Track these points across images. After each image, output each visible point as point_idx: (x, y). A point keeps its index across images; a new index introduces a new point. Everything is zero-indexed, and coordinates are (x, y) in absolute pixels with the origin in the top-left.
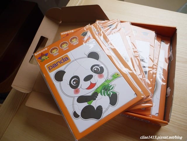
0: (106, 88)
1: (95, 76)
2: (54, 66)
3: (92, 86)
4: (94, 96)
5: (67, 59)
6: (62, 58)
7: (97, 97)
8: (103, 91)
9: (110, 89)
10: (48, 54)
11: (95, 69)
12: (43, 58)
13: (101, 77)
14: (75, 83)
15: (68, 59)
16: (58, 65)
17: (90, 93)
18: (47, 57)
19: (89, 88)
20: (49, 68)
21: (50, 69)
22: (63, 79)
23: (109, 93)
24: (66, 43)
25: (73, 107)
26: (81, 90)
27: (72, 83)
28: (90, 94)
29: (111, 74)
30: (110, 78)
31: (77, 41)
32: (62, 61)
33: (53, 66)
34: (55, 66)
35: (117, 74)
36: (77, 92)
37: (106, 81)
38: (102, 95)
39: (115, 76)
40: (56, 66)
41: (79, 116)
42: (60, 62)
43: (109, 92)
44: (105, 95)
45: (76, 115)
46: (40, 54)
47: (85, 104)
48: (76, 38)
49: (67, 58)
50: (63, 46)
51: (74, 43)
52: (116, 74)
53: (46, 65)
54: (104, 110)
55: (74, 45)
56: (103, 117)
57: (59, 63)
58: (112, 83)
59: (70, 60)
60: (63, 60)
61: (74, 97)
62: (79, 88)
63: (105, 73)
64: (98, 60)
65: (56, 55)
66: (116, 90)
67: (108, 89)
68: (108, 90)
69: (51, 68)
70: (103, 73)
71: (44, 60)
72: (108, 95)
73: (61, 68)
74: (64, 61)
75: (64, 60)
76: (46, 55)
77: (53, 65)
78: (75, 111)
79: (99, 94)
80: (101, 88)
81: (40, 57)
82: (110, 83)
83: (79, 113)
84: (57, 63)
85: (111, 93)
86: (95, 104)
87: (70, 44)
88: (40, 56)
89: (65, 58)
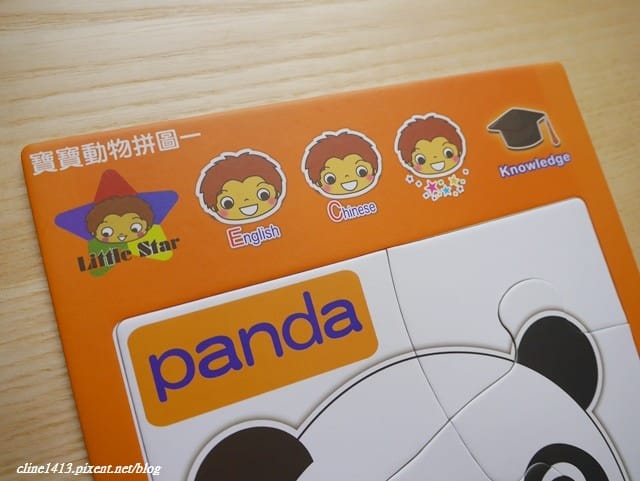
2: (214, 365)
6: (307, 296)
15: (356, 326)
16: (250, 362)
18: (157, 234)
20: (156, 364)
21: (162, 386)
24: (367, 153)
31: (459, 174)
33: (197, 358)
34: (221, 359)
40: (236, 364)
42: (282, 339)
46: (88, 170)
48: (451, 136)
49: (350, 312)
50: (333, 166)
51: (425, 172)
53: (127, 327)
55: (428, 194)
57: (261, 343)
59: (372, 345)
60: (311, 317)
65: (248, 241)
69: (173, 370)
71: (121, 256)
74: (317, 337)
75: (322, 320)
76: (155, 207)
77: (200, 348)
81: (85, 210)
84: (245, 337)
87: (394, 173)
88: (88, 198)
89: (325, 311)
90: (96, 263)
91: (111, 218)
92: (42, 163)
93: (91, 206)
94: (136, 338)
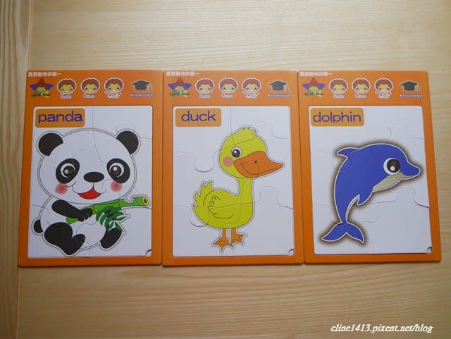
0: (111, 212)
1: (108, 180)
3: (92, 194)
4: (83, 214)
5: (78, 119)
6: (73, 111)
7: (86, 219)
8: (103, 213)
9: (118, 217)
10: (52, 86)
11: (115, 169)
12: (40, 89)
13: (116, 188)
14: (67, 172)
15: (81, 120)
16: (57, 121)
17: (80, 204)
18: (47, 92)
19: (84, 195)
20: (40, 116)
21: (40, 121)
22: (52, 153)
23: (110, 224)
24: (97, 84)
25: (41, 212)
26: (69, 189)
27: (62, 170)
28: (80, 207)
29: (135, 193)
30: (129, 199)
32: (69, 118)
33: (47, 118)
34: (51, 119)
35: (145, 200)
36: (61, 190)
37: (118, 200)
38: (97, 220)
39: (139, 202)
40: (54, 121)
41: (42, 231)
42: (65, 118)
43: (112, 222)
44: (102, 224)
45: (38, 227)
47: (62, 219)
48: (120, 84)
49: (81, 117)
50: (88, 86)
51: (110, 92)
52: (143, 198)
53: (36, 108)
54: (85, 245)
55: (109, 96)
56: (77, 255)
57: (60, 118)
58: (126, 211)
59: (83, 125)
60: (72, 116)
61: (51, 196)
62: (68, 184)
63: (126, 186)
64: (130, 154)
65: (65, 97)
66: (124, 225)
67: (114, 217)
68: (111, 218)
69: (43, 118)
70: (123, 184)
71: (40, 95)
72: (107, 227)
73: (59, 131)
74: (72, 120)
75: (74, 117)
76: (48, 87)
77: (49, 116)
78: (39, 221)
79: (94, 216)
80: (102, 207)
82: (122, 208)
83: (44, 227)
84: (58, 116)
85: (114, 227)
86: (77, 227)
87: (102, 90)
88: (37, 82)
89: (76, 115)
90: (35, 95)
91: (40, 88)
92: (30, 74)
93: (36, 85)
94: (37, 110)
